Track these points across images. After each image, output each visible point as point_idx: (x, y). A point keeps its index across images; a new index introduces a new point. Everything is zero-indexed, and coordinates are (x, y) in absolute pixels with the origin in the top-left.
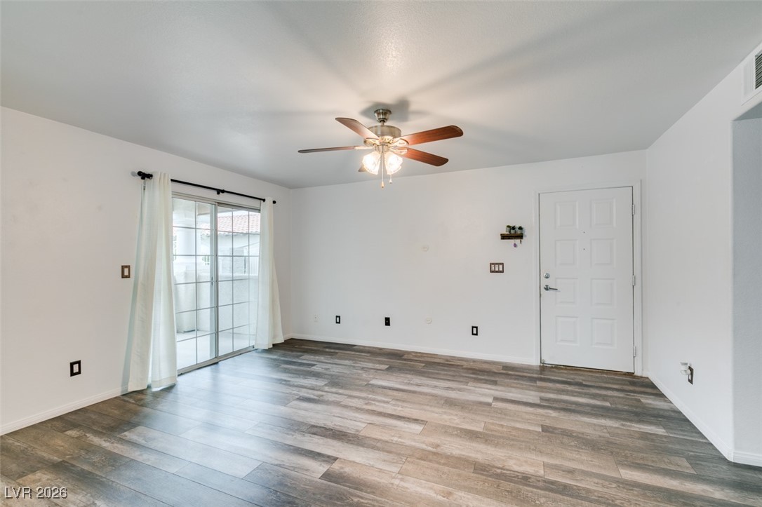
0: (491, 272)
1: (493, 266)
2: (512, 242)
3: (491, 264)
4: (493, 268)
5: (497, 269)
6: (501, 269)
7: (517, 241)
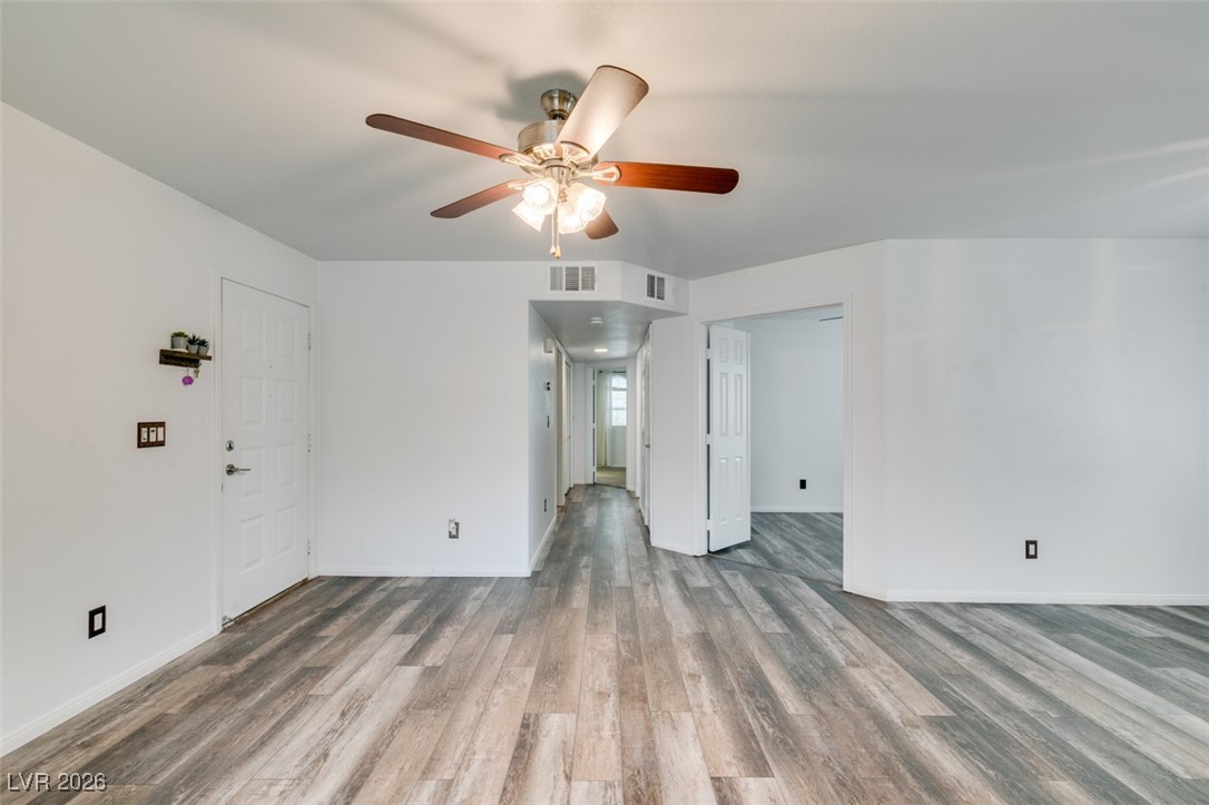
0: (141, 445)
1: (144, 430)
2: (182, 372)
3: (140, 425)
4: (144, 435)
5: (153, 439)
6: (161, 438)
7: (190, 371)
